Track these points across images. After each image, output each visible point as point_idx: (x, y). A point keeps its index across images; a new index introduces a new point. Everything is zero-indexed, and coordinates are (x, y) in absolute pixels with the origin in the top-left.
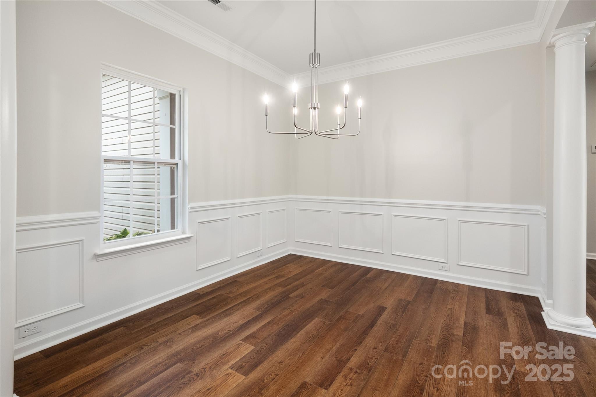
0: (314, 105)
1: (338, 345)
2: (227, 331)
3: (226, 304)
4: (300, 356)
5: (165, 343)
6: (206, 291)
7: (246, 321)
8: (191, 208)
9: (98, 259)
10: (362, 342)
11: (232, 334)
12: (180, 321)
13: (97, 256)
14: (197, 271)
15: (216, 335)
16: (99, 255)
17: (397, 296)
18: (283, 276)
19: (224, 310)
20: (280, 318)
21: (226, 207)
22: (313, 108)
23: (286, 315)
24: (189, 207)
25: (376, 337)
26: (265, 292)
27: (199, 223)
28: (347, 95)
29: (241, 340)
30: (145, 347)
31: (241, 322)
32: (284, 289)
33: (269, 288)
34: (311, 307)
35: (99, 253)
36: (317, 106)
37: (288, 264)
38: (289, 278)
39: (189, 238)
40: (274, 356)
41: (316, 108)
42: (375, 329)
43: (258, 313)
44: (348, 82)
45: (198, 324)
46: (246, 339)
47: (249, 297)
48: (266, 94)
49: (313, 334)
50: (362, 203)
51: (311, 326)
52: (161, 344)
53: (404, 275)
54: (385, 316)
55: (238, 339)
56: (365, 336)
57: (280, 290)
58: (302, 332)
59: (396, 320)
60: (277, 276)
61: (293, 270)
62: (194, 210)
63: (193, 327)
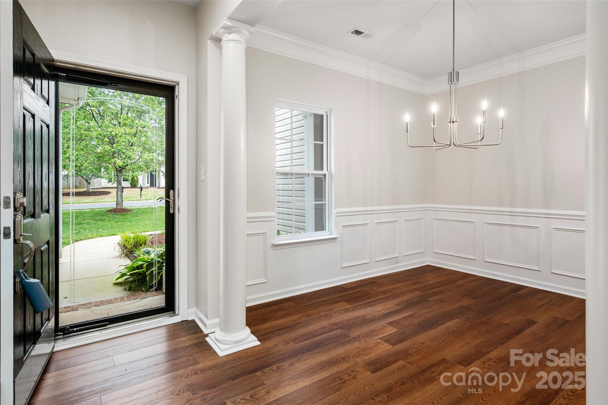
0: (453, 120)
1: (478, 341)
2: (373, 316)
3: (370, 298)
4: (440, 342)
5: (326, 316)
6: (350, 286)
7: (388, 312)
8: (338, 213)
9: (275, 248)
10: (503, 344)
11: (378, 318)
12: (333, 304)
13: (275, 246)
14: (341, 268)
15: (364, 317)
16: (276, 245)
17: (553, 314)
18: (421, 283)
19: (368, 301)
20: (419, 314)
21: (365, 213)
22: (452, 122)
23: (426, 313)
24: (335, 211)
25: (521, 343)
26: (404, 293)
27: (343, 226)
28: (485, 110)
29: (386, 324)
30: (312, 316)
31: (384, 312)
32: (422, 294)
33: (408, 291)
34: (451, 310)
35: (277, 243)
36: (456, 120)
37: (426, 273)
38: (427, 285)
39: (335, 238)
40: (416, 338)
41: (455, 122)
42: (520, 336)
43: (399, 308)
44: (486, 98)
45: (348, 308)
46: (390, 324)
47: (388, 295)
48: (407, 113)
49: (453, 330)
50: (512, 214)
51: (451, 324)
52: (322, 316)
53: (567, 297)
54: (534, 328)
55: (384, 323)
56: (508, 339)
57: (419, 293)
58: (442, 327)
59: (547, 333)
60: (415, 282)
61: (431, 279)
62: (339, 215)
63: (344, 309)
